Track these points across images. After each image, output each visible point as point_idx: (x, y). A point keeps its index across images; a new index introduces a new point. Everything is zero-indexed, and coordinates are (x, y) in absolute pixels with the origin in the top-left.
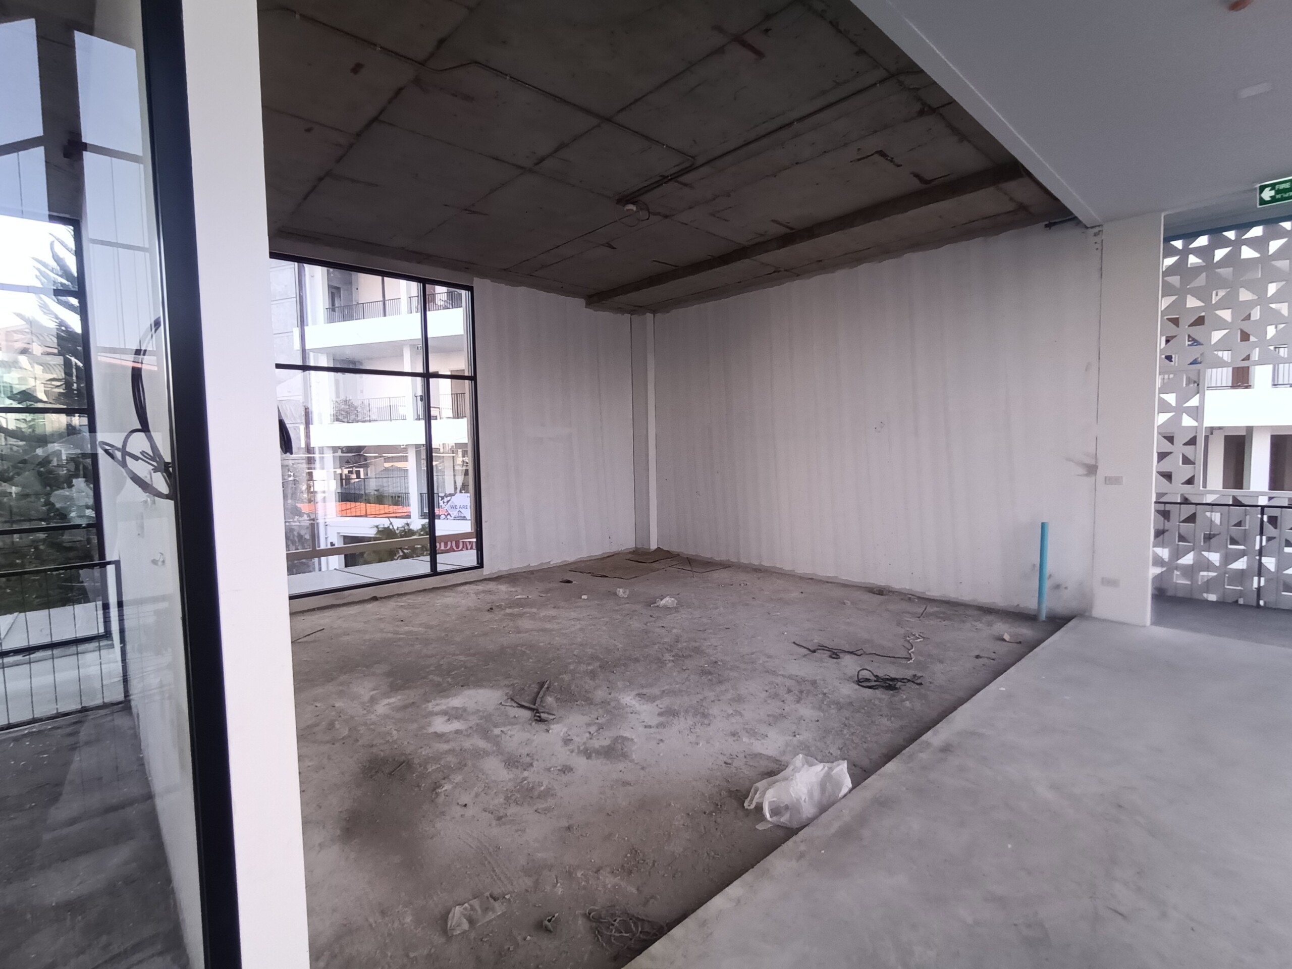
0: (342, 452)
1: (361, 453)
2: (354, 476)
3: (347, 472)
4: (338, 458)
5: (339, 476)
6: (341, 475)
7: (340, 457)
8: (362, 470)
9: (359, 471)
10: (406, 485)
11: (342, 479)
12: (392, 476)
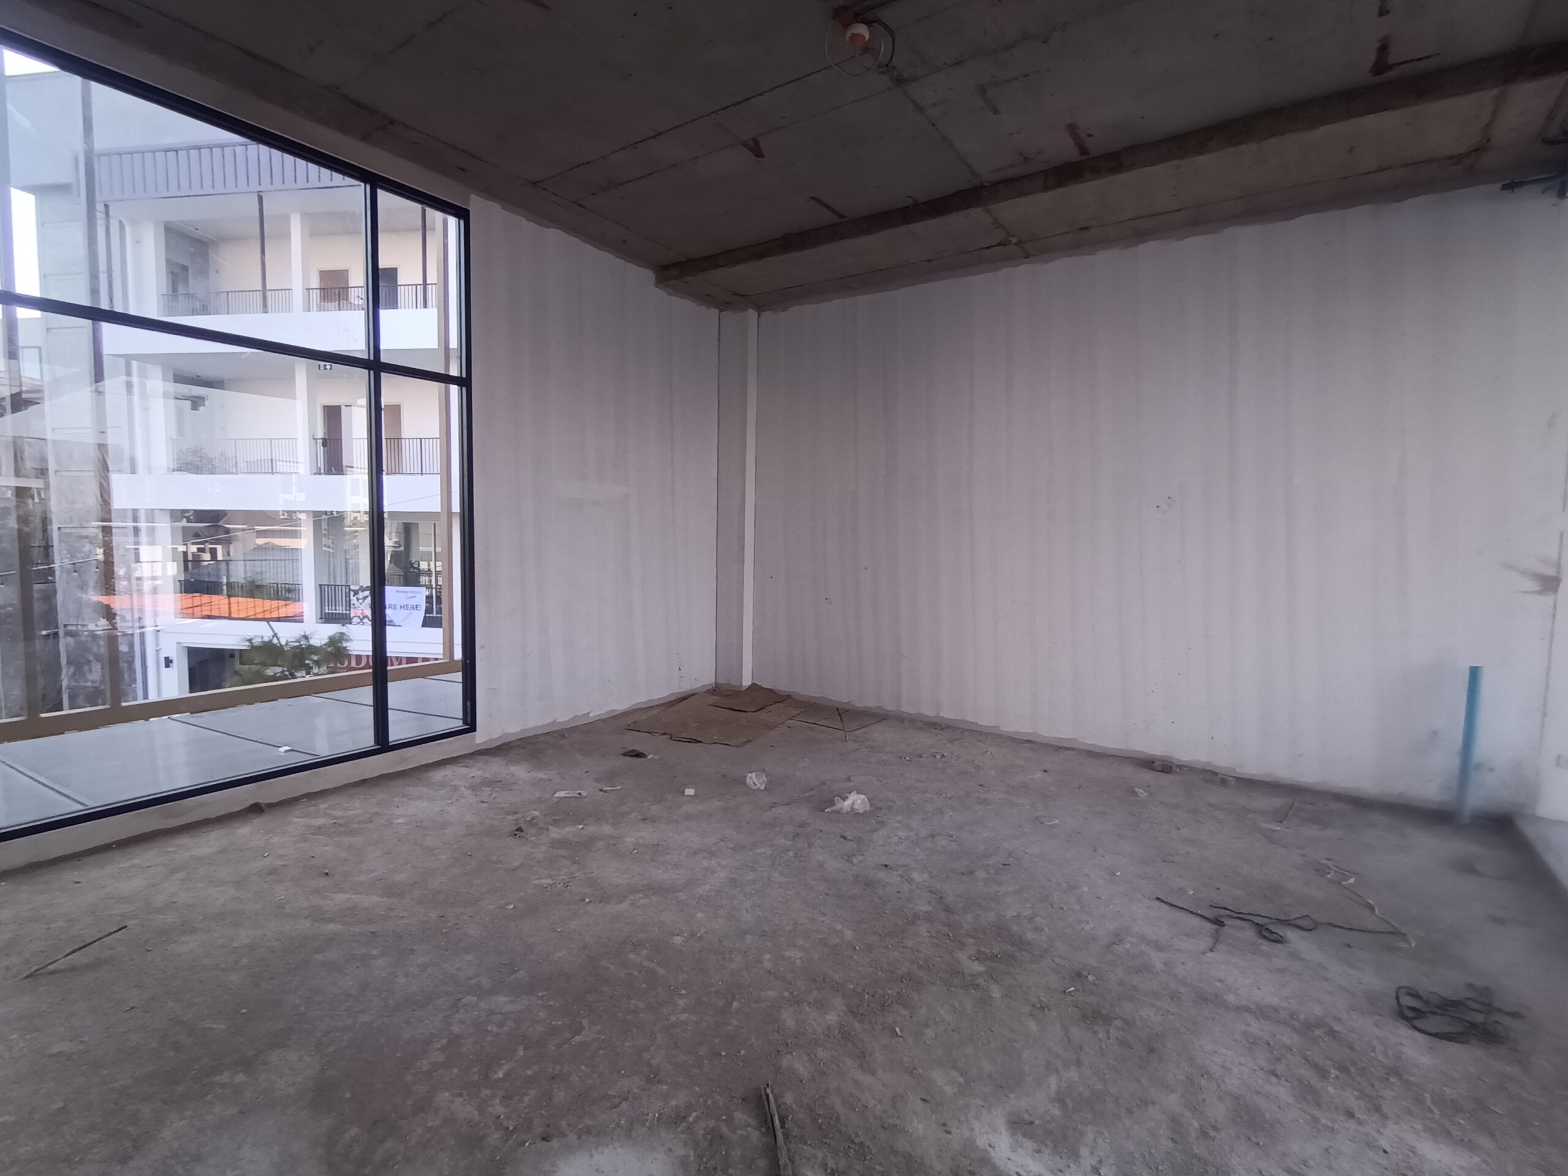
0: (188, 522)
1: (219, 524)
2: (207, 556)
3: (196, 550)
4: (180, 531)
5: (182, 554)
6: (185, 554)
7: (183, 528)
8: (219, 548)
9: (216, 549)
10: (295, 571)
11: (186, 561)
12: (271, 558)
